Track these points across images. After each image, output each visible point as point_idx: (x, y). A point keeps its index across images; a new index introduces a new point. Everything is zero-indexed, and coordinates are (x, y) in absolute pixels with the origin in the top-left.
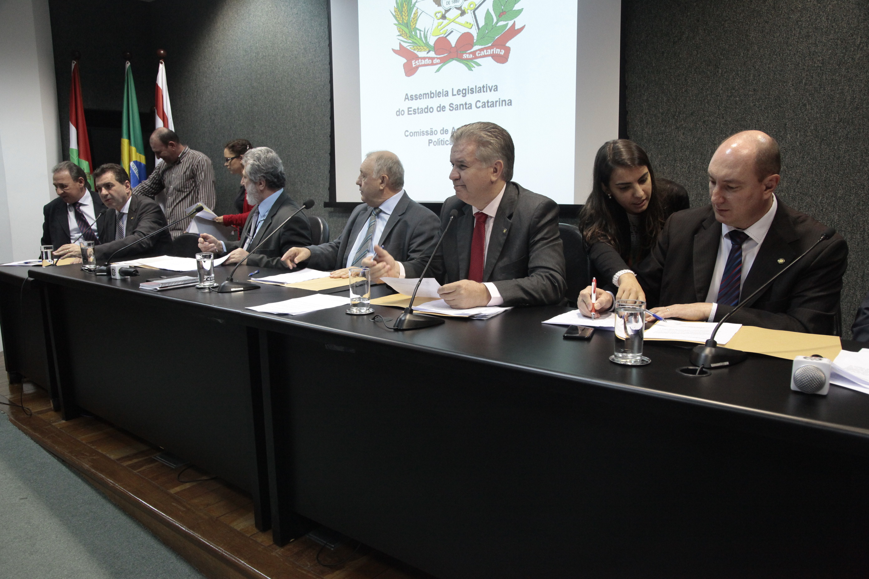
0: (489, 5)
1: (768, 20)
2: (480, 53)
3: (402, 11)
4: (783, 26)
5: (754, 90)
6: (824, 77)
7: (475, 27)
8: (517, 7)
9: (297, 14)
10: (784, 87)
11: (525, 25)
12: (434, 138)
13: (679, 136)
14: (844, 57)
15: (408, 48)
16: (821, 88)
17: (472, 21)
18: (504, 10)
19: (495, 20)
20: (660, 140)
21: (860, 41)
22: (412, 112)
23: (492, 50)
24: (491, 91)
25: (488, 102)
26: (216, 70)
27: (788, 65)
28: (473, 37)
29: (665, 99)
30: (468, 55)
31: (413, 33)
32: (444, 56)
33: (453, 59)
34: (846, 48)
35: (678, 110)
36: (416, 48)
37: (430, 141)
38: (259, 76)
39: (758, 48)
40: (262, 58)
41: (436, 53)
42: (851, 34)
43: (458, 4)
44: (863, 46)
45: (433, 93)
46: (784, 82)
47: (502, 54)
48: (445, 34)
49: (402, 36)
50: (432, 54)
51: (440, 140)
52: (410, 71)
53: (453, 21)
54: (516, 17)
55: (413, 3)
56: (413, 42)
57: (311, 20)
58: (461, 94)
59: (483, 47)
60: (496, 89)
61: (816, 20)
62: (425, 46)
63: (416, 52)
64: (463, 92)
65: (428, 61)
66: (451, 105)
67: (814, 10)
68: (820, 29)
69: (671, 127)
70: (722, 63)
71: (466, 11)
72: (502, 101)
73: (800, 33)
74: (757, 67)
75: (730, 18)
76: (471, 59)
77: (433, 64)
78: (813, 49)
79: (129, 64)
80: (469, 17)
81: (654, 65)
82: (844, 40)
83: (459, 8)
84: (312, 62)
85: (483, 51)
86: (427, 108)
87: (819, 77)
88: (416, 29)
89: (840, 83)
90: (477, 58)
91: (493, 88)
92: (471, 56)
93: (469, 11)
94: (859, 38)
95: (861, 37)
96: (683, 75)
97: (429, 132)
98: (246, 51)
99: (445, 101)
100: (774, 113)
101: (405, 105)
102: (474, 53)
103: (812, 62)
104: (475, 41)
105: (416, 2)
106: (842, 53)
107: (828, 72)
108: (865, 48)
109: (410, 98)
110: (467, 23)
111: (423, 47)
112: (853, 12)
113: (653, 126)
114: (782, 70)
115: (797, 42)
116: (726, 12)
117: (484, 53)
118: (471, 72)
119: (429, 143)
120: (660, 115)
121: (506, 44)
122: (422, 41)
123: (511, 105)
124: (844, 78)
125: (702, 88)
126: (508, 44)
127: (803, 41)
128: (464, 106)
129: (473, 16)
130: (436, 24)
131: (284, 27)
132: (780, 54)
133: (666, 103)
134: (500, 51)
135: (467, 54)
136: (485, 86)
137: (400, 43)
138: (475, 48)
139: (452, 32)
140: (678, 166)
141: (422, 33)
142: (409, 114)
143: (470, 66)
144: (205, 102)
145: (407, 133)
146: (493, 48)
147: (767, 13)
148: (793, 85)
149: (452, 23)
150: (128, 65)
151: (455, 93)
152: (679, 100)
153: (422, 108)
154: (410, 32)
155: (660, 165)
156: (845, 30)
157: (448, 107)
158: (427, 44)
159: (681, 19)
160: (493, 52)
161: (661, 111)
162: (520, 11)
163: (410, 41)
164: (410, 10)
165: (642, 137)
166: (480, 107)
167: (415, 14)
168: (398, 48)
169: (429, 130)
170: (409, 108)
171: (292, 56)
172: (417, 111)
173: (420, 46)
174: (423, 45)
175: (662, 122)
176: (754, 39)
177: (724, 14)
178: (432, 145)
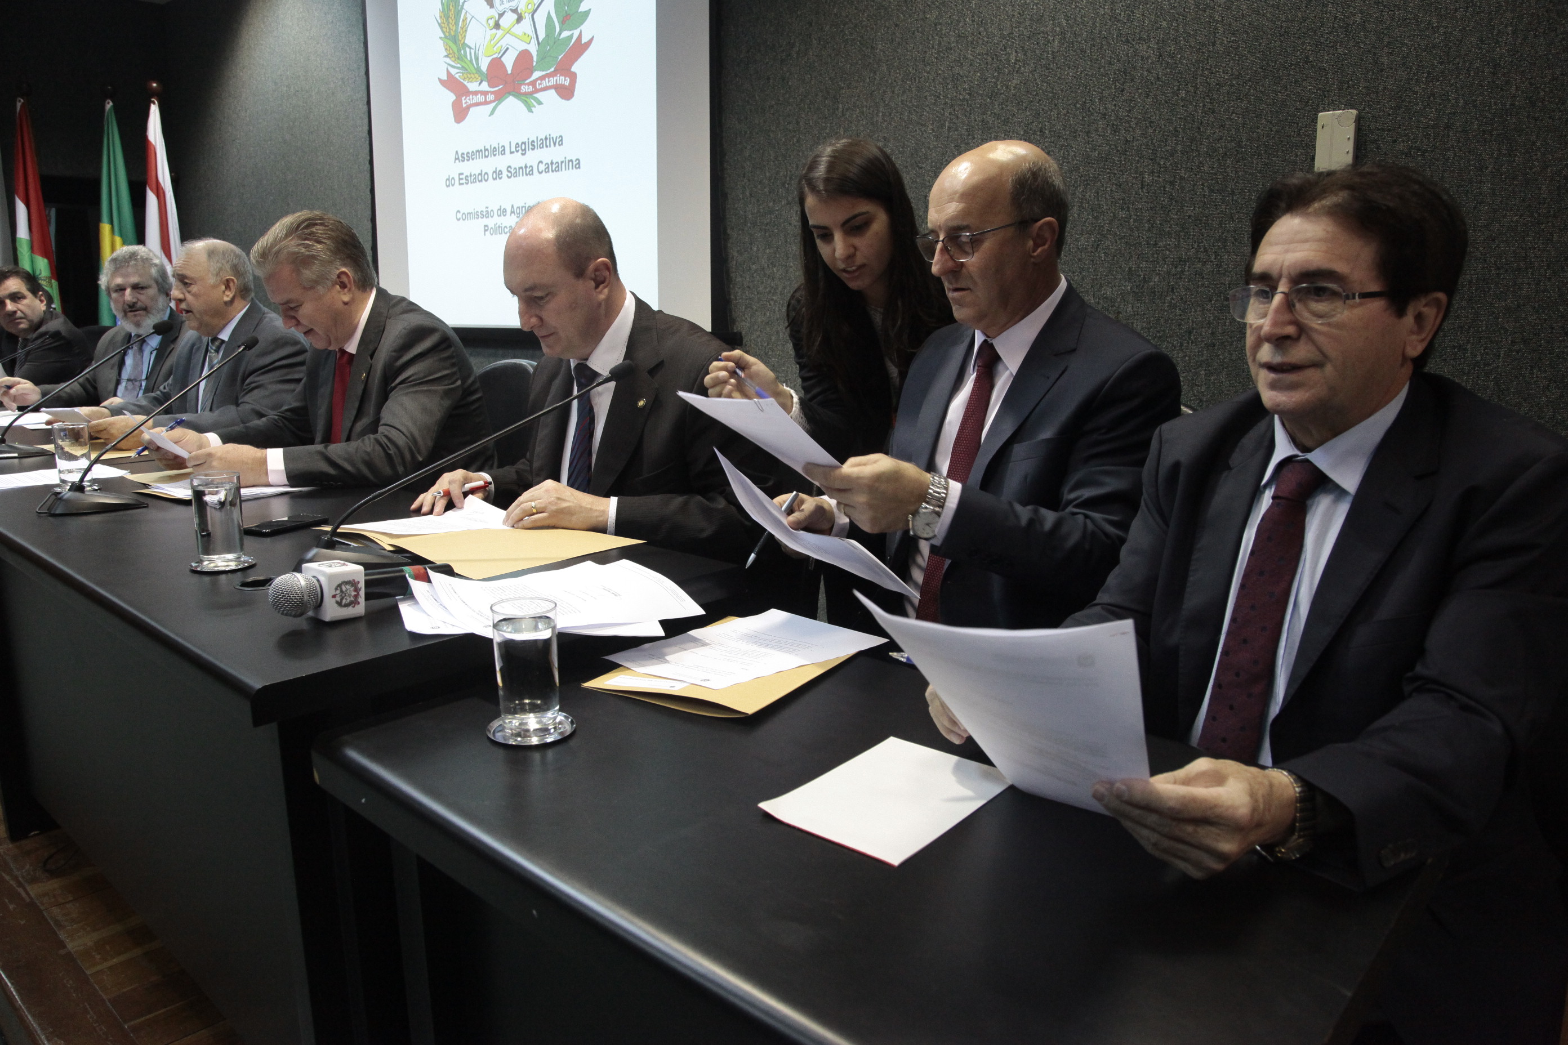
0: (549, 5)
1: (898, 23)
2: (541, 84)
3: (449, 17)
4: (918, 32)
5: (885, 138)
6: (973, 117)
7: (534, 41)
8: (583, 8)
9: (332, 22)
10: (923, 134)
11: (593, 37)
12: (491, 222)
13: (791, 217)
14: (996, 83)
15: (457, 76)
16: (969, 134)
17: (530, 31)
18: (568, 13)
19: (558, 29)
20: (767, 224)
21: (1016, 57)
22: (464, 181)
23: (555, 78)
24: (555, 144)
25: (552, 163)
26: (243, 114)
27: (926, 98)
28: (532, 57)
29: (773, 154)
30: (527, 87)
31: (462, 52)
32: (499, 89)
33: (510, 94)
34: (998, 69)
35: (789, 173)
36: (466, 76)
37: (486, 228)
38: (291, 123)
39: (888, 69)
40: (295, 94)
41: (490, 86)
42: (1004, 45)
43: (513, 4)
44: (1020, 68)
45: (487, 150)
46: (922, 125)
47: (567, 84)
48: (499, 53)
49: (450, 58)
50: (485, 86)
51: (497, 226)
52: (460, 113)
53: (508, 32)
54: (582, 23)
55: (461, 4)
56: (463, 67)
57: (349, 31)
58: (520, 152)
59: (544, 73)
60: (559, 141)
61: (959, 21)
62: (476, 73)
63: (465, 83)
64: (522, 148)
65: (480, 98)
66: (509, 169)
67: (956, 5)
68: (964, 37)
69: (781, 201)
70: (843, 94)
71: (523, 15)
72: (569, 161)
73: (940, 44)
74: (887, 101)
75: (850, 20)
76: (531, 94)
77: (486, 103)
78: (956, 70)
79: (111, 104)
80: (526, 24)
81: (757, 98)
82: (996, 55)
83: (515, 11)
84: (352, 101)
85: (545, 79)
86: (480, 174)
87: (966, 116)
88: (465, 45)
89: (992, 128)
90: (537, 91)
91: (558, 140)
92: (531, 89)
93: (526, 14)
94: (1014, 54)
95: (1016, 52)
96: (794, 114)
97: (484, 214)
98: (276, 83)
99: (500, 162)
100: (911, 178)
101: (457, 169)
102: (533, 83)
103: (957, 93)
104: (535, 63)
105: (465, 1)
106: (994, 77)
107: (978, 108)
108: (1022, 69)
109: (460, 158)
110: (525, 34)
111: (473, 74)
112: (1004, 10)
113: (758, 201)
114: (918, 106)
115: (937, 58)
116: (845, 9)
117: (546, 83)
118: (531, 114)
119: (485, 231)
120: (766, 181)
121: (571, 68)
122: (473, 65)
123: (579, 167)
124: (998, 119)
125: (819, 136)
126: (574, 69)
127: (944, 58)
128: (524, 170)
129: (532, 23)
130: (488, 38)
131: (318, 43)
132: (915, 78)
133: (773, 161)
134: (565, 80)
135: (525, 84)
136: (548, 137)
137: (447, 69)
138: (537, 75)
139: (507, 49)
140: (792, 267)
141: (473, 52)
142: (461, 184)
143: (529, 105)
144: (232, 166)
145: (459, 216)
146: (556, 76)
147: (898, 10)
148: (933, 131)
149: (508, 35)
150: (109, 105)
151: (513, 149)
152: (790, 156)
153: (475, 175)
154: (459, 50)
155: (768, 265)
156: (996, 40)
157: (505, 173)
158: (478, 70)
159: (789, 20)
160: (556, 80)
161: (767, 174)
162: (587, 13)
163: (459, 65)
164: (458, 13)
165: (746, 218)
166: (542, 172)
167: (463, 21)
168: (445, 77)
169: (484, 210)
170: (460, 174)
171: (329, 92)
172: (469, 179)
173: (470, 74)
174: (474, 72)
175: (770, 193)
176: (882, 53)
177: (844, 13)
178: (488, 233)
